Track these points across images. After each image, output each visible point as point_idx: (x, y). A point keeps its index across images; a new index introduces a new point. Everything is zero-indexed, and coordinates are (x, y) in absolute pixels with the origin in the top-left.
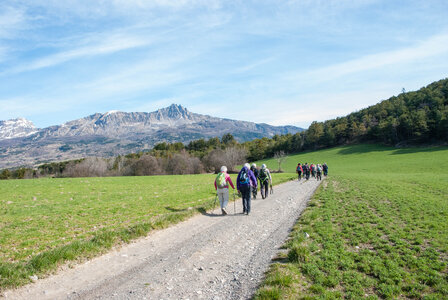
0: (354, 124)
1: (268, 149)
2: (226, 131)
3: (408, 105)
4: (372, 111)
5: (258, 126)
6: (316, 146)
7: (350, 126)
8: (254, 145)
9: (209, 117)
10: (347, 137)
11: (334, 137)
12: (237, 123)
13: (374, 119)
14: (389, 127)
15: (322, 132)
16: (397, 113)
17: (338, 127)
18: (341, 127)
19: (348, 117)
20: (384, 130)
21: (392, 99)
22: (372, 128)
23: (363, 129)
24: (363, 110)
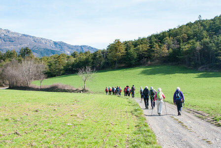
0: (156, 46)
1: (68, 65)
2: (24, 46)
3: (207, 31)
4: (172, 34)
5: (55, 43)
6: (117, 65)
7: (151, 47)
8: (52, 60)
9: (9, 32)
10: (149, 57)
11: (136, 56)
12: (35, 40)
13: (176, 42)
14: (193, 50)
15: (123, 51)
16: (197, 36)
17: (140, 47)
18: (144, 48)
19: (150, 38)
20: (187, 52)
21: (189, 25)
22: (174, 51)
23: (165, 51)
24: (164, 33)
